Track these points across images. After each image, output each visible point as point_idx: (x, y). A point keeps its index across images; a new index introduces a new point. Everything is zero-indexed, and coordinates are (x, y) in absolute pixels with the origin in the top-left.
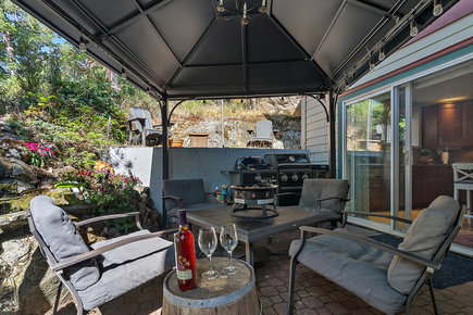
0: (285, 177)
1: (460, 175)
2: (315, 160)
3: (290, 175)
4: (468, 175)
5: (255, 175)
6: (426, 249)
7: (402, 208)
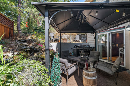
0: (85, 50)
1: (121, 50)
2: (91, 46)
3: (86, 49)
4: (122, 51)
5: (79, 49)
6: (117, 66)
7: (110, 56)
